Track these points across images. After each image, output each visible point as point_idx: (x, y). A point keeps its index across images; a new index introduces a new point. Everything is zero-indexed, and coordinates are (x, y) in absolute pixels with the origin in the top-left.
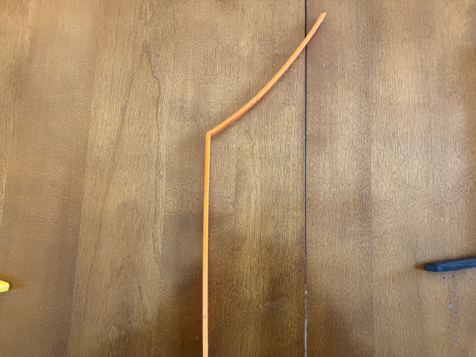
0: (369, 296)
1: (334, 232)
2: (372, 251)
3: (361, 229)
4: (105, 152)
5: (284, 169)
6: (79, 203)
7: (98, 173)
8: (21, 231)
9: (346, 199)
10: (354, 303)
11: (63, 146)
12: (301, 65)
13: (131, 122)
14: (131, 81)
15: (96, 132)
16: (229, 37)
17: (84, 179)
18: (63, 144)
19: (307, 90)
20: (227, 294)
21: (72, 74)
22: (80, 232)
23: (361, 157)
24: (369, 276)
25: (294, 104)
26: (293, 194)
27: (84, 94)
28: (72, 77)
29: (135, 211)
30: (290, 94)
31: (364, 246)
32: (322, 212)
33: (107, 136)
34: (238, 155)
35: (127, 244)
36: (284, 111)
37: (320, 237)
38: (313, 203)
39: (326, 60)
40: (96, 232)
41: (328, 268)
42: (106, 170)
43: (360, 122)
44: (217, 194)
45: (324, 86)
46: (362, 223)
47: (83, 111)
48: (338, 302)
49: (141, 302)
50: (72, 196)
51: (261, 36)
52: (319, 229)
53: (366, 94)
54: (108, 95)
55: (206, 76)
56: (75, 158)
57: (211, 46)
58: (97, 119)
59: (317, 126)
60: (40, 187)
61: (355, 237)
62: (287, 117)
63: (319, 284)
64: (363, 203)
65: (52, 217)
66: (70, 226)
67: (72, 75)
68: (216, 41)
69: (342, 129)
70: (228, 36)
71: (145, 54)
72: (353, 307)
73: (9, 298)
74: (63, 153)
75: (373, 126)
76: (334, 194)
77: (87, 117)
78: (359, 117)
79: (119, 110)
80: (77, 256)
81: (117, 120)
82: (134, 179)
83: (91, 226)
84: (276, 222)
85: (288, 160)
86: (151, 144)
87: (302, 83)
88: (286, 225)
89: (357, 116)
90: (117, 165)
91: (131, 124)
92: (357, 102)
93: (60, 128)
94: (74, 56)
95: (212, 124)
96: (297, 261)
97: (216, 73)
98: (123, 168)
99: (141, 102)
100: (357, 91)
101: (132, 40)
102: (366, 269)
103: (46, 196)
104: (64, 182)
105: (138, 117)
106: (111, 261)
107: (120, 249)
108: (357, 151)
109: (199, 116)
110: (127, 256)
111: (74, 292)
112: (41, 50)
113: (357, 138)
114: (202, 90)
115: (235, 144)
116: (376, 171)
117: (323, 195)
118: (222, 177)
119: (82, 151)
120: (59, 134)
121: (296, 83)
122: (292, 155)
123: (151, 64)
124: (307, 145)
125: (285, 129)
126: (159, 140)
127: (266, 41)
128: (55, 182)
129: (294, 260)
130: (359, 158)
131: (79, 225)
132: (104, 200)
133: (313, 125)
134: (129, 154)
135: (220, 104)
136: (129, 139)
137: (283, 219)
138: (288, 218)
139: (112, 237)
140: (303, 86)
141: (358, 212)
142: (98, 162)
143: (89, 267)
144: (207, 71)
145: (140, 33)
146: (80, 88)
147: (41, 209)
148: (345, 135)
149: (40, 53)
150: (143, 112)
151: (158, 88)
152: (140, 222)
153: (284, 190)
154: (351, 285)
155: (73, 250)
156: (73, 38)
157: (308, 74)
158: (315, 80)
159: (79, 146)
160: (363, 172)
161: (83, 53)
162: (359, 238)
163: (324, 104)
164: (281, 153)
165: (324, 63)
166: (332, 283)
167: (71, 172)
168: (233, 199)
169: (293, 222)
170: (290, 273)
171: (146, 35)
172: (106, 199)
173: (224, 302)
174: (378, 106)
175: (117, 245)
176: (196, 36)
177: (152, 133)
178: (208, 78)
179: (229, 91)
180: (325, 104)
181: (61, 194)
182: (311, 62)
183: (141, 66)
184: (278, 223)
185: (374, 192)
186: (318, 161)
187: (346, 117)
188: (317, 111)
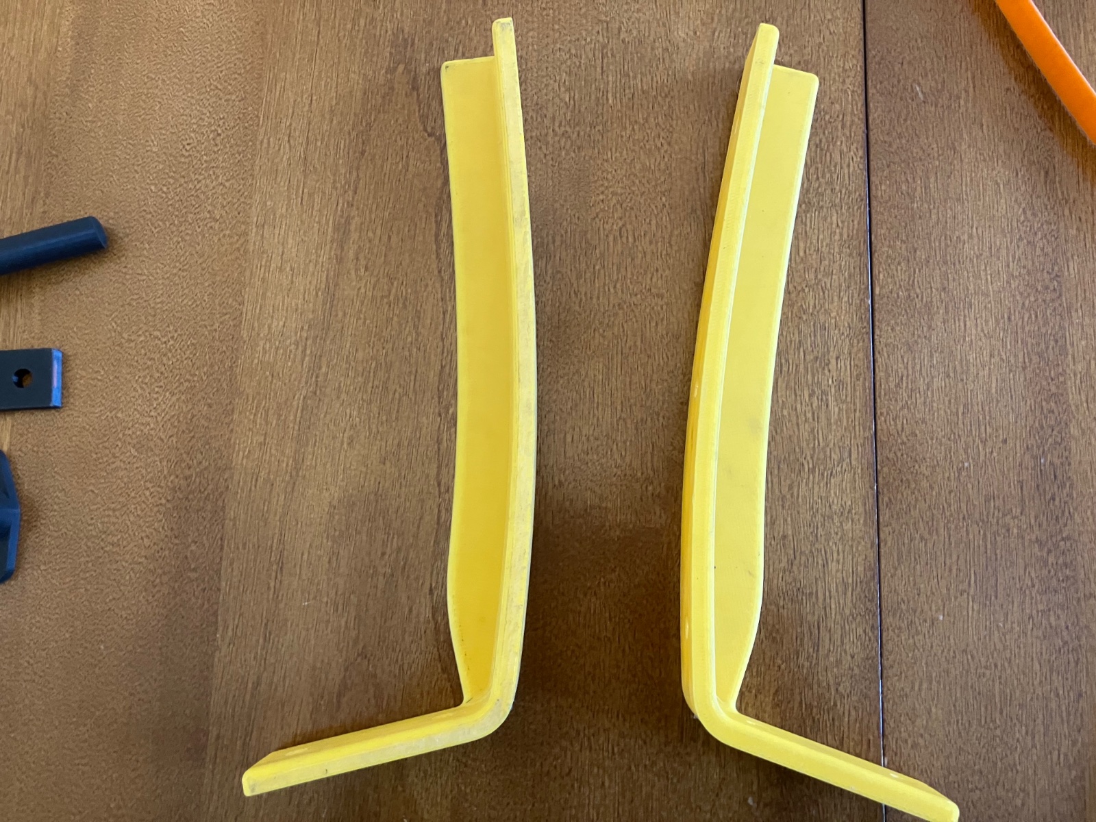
0: (1074, 773)
1: (962, 582)
2: (1078, 638)
3: (1045, 572)
4: (291, 351)
5: (811, 396)
6: (217, 500)
7: (271, 412)
8: (54, 581)
9: (996, 484)
10: (1028, 794)
11: (170, 335)
12: (853, 91)
13: (363, 262)
14: (360, 145)
15: (264, 294)
16: (641, 15)
17: (232, 430)
18: (171, 328)
19: (872, 163)
20: (652, 766)
21: (195, 127)
22: (224, 584)
23: (1035, 359)
24: (1072, 712)
25: (835, 205)
26: (839, 469)
27: (227, 184)
28: (192, 135)
29: (381, 522)
30: (823, 176)
31: (1054, 624)
32: (927, 523)
33: (297, 305)
34: (672, 356)
35: (358, 617)
36: (806, 225)
37: (923, 598)
38: (899, 496)
39: (926, 75)
40: (269, 584)
41: (947, 688)
42: (295, 403)
43: (1030, 257)
44: (615, 470)
45: (921, 153)
46: (1045, 555)
47: (228, 232)
48: (981, 790)
49: (400, 789)
50: (198, 480)
51: (735, 10)
52: (918, 573)
53: (1047, 173)
54: (298, 187)
55: (577, 129)
56: (205, 369)
57: (589, 40)
58: (265, 256)
59: (904, 269)
60: (107, 451)
61: (1025, 597)
62: (815, 241)
63: (922, 736)
64: (1048, 497)
65: (140, 541)
66: (193, 566)
67: (194, 131)
68: (605, 24)
69: (977, 276)
70: (639, 11)
71: (401, 68)
72: (1026, 807)
73: (24, 777)
74: (170, 355)
75: (1071, 268)
76: (959, 470)
77: (238, 249)
78: (1029, 243)
79: (330, 230)
80: (213, 652)
81: (324, 258)
82: (374, 430)
83: (254, 565)
84: (792, 552)
85: (824, 369)
86: (423, 327)
87: (858, 142)
88: (820, 562)
89: (1021, 239)
90: (326, 388)
91: (363, 270)
92: (1020, 198)
93: (160, 282)
94: (198, 75)
95: (597, 268)
96: (856, 671)
97: (605, 118)
98: (343, 396)
99: (391, 205)
100: (1018, 166)
101: (362, 28)
102: (1061, 692)
103: (125, 480)
104: (174, 439)
105: (384, 248)
106: (314, 668)
107: (339, 633)
108: (1024, 343)
109: (558, 243)
110: (358, 655)
111: (208, 759)
112: (106, 60)
113: (1023, 304)
114: (567, 166)
115: (665, 322)
116: (1084, 399)
117: (927, 473)
118: (629, 421)
119: (224, 348)
120: (158, 300)
121: (839, 143)
122: (833, 355)
123: (418, 95)
124: (877, 323)
125: (812, 276)
126: (444, 314)
127: (747, 23)
128: (150, 438)
129: (847, 666)
130: (1031, 360)
131: (220, 563)
132: (289, 489)
133: (892, 267)
134: (360, 355)
135: (618, 206)
136: (360, 311)
137: (813, 544)
138: (827, 540)
139: (315, 598)
140: (861, 153)
141: (1033, 521)
142: (270, 379)
143: (250, 685)
144: (580, 111)
145: (384, 8)
146: (217, 167)
147: (109, 516)
148: (988, 295)
149: (103, 68)
150: (398, 233)
151: (439, 165)
152: (395, 553)
153: (812, 458)
154: (1018, 740)
155: (202, 637)
156: (195, 25)
157: (874, 119)
158: (894, 134)
159: (217, 335)
160: (1044, 403)
161: (224, 68)
162: (1038, 598)
163: (922, 205)
164: (802, 350)
165: (919, 85)
166: (960, 733)
167: (193, 408)
168: (663, 485)
169: (841, 555)
170: (835, 705)
171: (402, 11)
172: (296, 488)
173: (644, 789)
174: (1084, 208)
175: (328, 621)
176: (545, 13)
177: (425, 294)
178: (582, 133)
179: (645, 168)
180: (926, 205)
181: (165, 472)
182: (881, 83)
183: (390, 101)
184: (798, 558)
185: (1080, 462)
186: (910, 372)
187: (990, 242)
188: (903, 224)
